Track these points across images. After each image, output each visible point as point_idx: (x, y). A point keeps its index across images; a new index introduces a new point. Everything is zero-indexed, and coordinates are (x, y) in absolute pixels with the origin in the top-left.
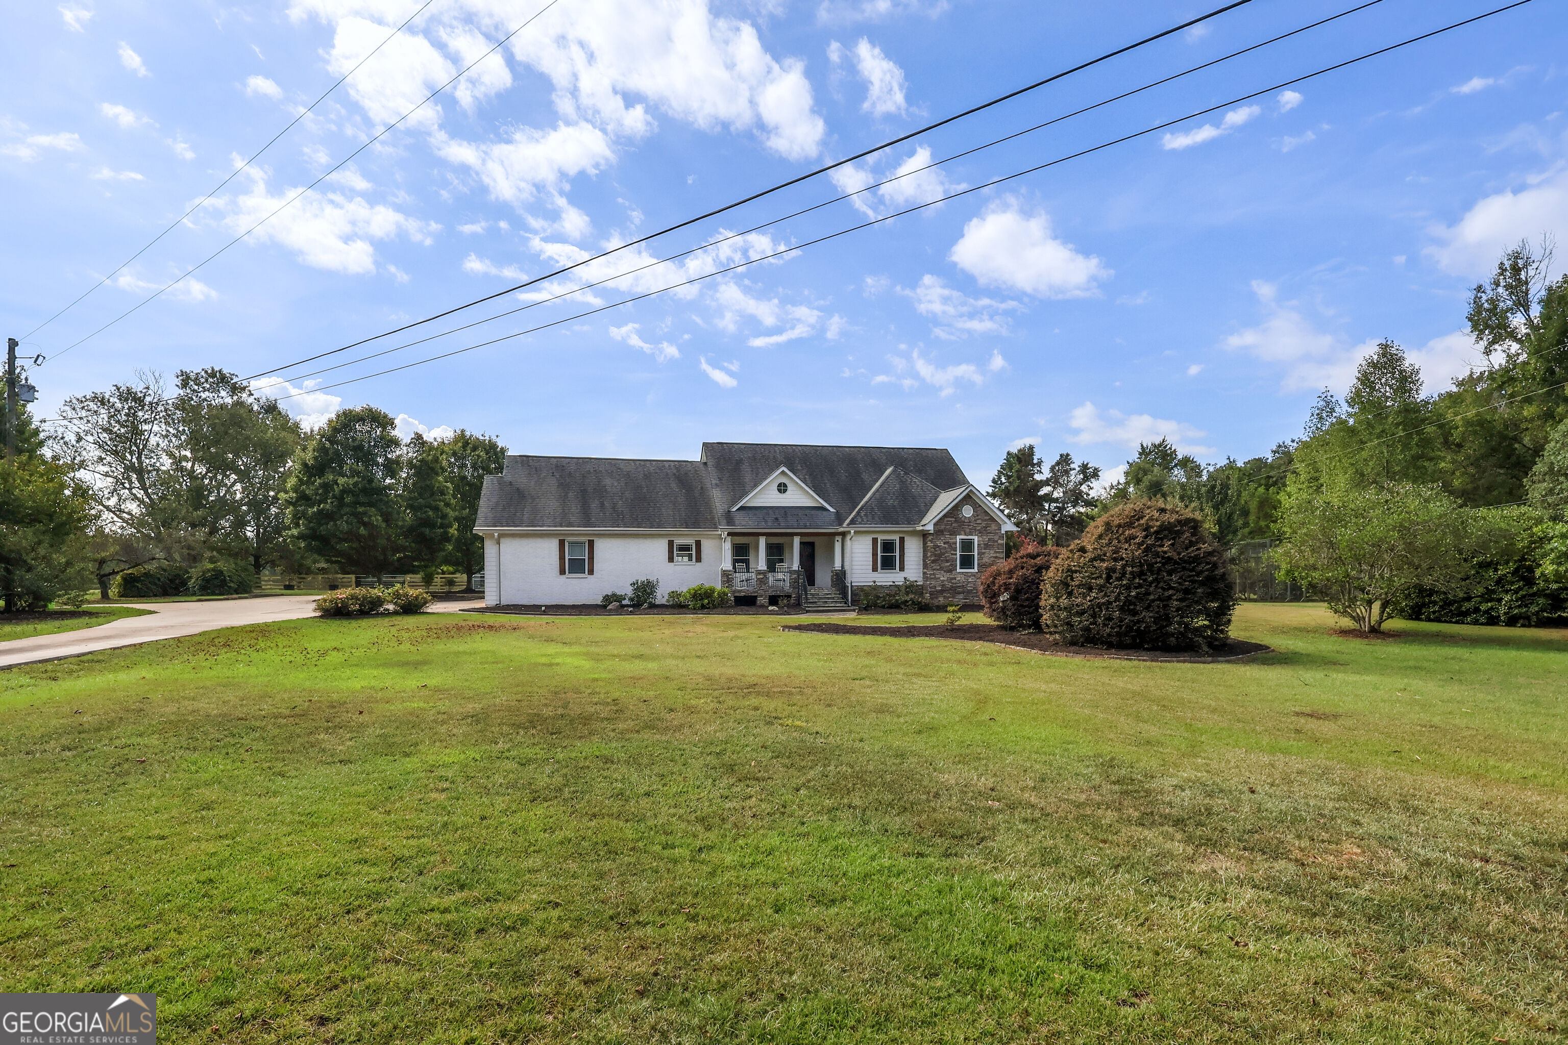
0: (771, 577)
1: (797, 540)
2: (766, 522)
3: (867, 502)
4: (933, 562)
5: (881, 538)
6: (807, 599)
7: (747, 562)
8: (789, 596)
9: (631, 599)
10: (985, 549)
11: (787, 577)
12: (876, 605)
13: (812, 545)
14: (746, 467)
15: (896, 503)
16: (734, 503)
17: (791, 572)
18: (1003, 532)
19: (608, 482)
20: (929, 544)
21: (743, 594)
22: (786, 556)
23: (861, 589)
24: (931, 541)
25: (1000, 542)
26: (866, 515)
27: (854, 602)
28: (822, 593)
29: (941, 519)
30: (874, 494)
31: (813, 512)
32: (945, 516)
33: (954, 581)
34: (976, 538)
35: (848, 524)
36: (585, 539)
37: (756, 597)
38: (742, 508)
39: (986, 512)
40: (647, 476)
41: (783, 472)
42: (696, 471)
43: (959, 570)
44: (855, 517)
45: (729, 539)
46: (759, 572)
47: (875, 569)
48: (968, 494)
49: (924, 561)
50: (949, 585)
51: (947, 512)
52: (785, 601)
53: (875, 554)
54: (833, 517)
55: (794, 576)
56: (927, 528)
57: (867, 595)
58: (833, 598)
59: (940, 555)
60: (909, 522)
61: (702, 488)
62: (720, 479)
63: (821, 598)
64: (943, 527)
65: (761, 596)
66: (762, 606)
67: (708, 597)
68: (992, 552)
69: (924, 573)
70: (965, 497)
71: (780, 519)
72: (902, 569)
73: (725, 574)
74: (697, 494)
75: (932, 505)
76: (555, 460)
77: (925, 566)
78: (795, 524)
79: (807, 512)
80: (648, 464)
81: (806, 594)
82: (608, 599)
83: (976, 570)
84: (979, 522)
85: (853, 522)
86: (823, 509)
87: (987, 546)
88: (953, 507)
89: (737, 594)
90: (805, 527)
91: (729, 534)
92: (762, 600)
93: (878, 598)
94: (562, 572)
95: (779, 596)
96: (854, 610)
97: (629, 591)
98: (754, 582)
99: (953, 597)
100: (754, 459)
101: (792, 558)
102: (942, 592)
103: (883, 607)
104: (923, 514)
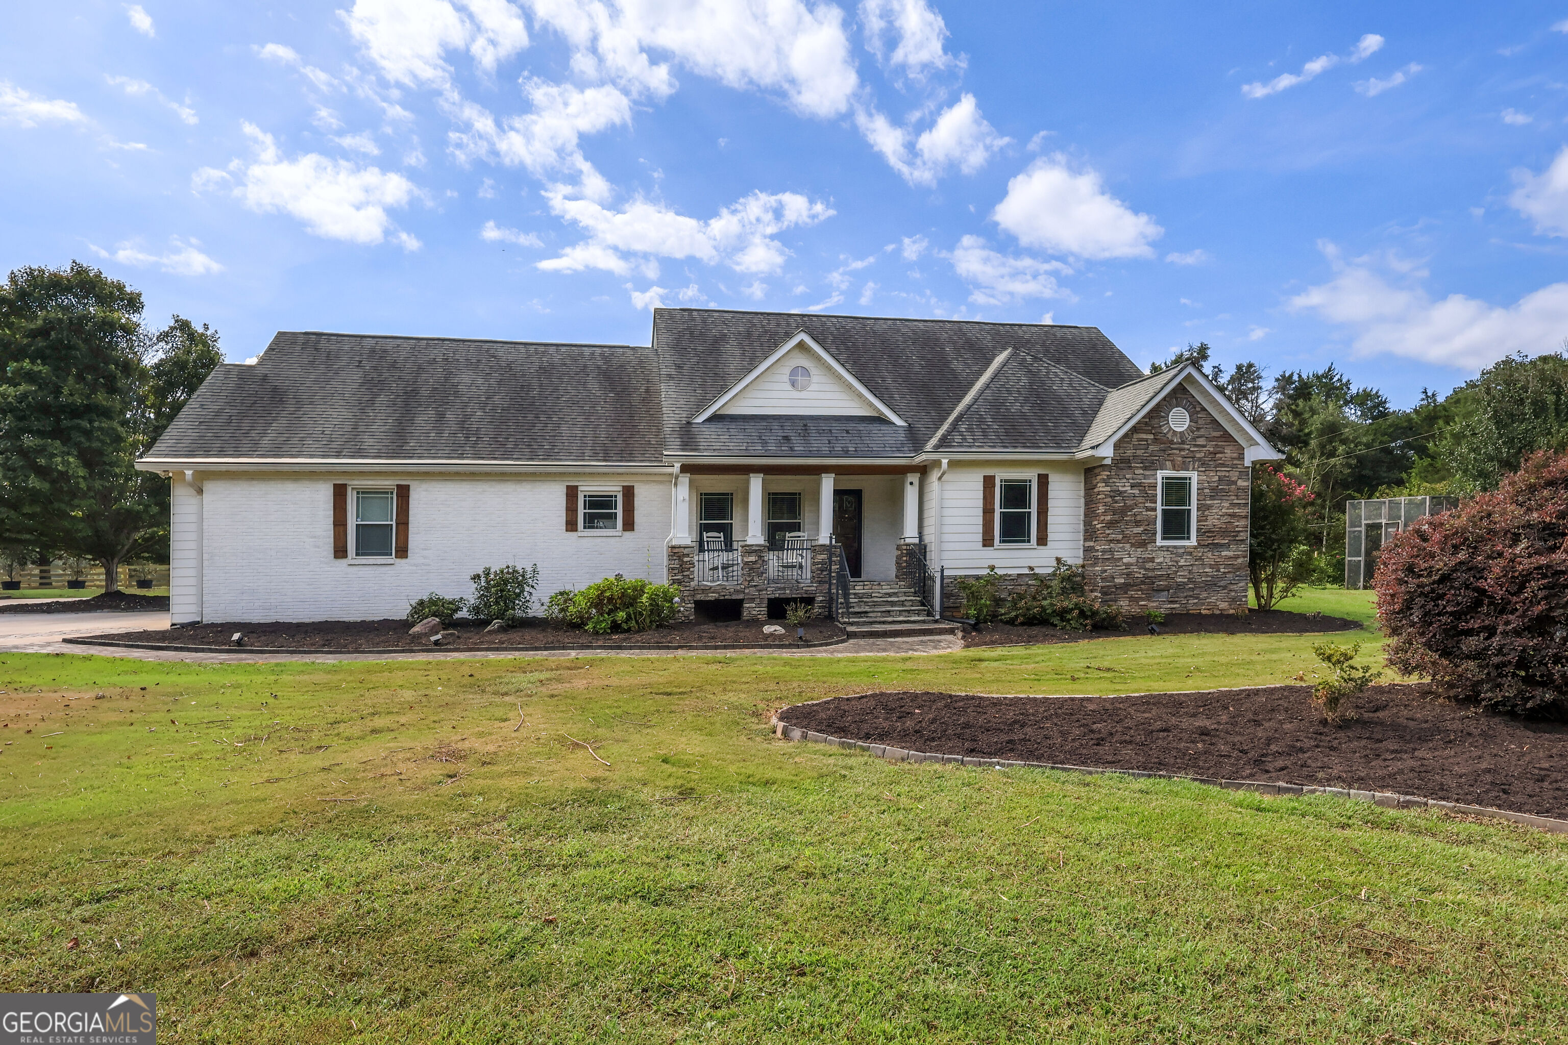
0: (773, 561)
1: (828, 485)
2: (765, 443)
3: (969, 407)
4: (1110, 524)
5: (1001, 475)
6: (848, 605)
7: (726, 530)
8: (809, 601)
9: (476, 610)
10: (1212, 498)
11: (806, 560)
12: (994, 617)
13: (857, 494)
14: (731, 349)
15: (1026, 409)
16: (701, 405)
17: (816, 549)
18: (1247, 463)
19: (465, 378)
20: (1101, 487)
21: (712, 596)
22: (806, 517)
23: (962, 583)
24: (1106, 482)
25: (1241, 483)
26: (969, 429)
27: (949, 612)
28: (878, 592)
29: (1126, 435)
30: (981, 392)
31: (861, 427)
32: (1134, 429)
33: (1149, 565)
34: (1194, 477)
35: (937, 447)
36: (390, 483)
37: (740, 602)
38: (716, 418)
39: (1215, 421)
40: (545, 371)
41: (801, 346)
42: (641, 362)
43: (1159, 542)
44: (949, 432)
45: (685, 479)
46: (749, 550)
47: (988, 541)
48: (1180, 383)
49: (1088, 523)
50: (1139, 574)
51: (1139, 422)
52: (801, 613)
53: (988, 511)
54: (902, 436)
55: (821, 557)
56: (1100, 453)
57: (974, 596)
58: (902, 603)
59: (1123, 511)
60: (1058, 443)
61: (647, 391)
62: (679, 367)
63: (876, 604)
64: (1129, 453)
65: (752, 600)
66: (756, 623)
67: (626, 606)
68: (1226, 504)
69: (1087, 550)
70: (1174, 390)
71: (795, 439)
72: (1042, 540)
73: (676, 553)
74: (636, 399)
75: (1096, 412)
76: (373, 341)
77: (1090, 533)
78: (825, 449)
79: (850, 426)
80: (552, 350)
81: (846, 595)
82: (421, 609)
83: (1193, 541)
84: (1201, 441)
85: (944, 442)
86: (881, 420)
87: (1215, 493)
88: (1151, 411)
89: (699, 597)
90: (846, 453)
91: (685, 469)
92: (754, 609)
93: (998, 602)
94: (340, 552)
95: (788, 601)
96: (951, 631)
97: (470, 594)
98: (737, 571)
99: (1148, 599)
100: (749, 335)
101: (817, 523)
102: (1125, 587)
103: (1011, 622)
104: (1082, 431)
